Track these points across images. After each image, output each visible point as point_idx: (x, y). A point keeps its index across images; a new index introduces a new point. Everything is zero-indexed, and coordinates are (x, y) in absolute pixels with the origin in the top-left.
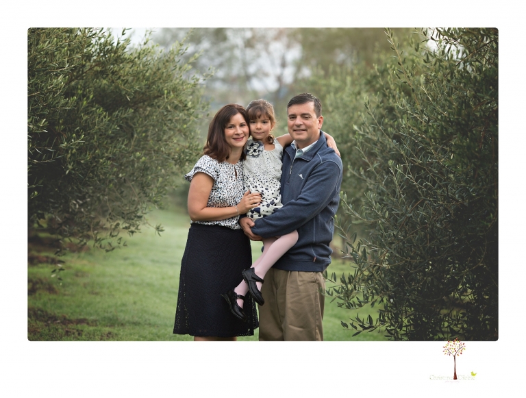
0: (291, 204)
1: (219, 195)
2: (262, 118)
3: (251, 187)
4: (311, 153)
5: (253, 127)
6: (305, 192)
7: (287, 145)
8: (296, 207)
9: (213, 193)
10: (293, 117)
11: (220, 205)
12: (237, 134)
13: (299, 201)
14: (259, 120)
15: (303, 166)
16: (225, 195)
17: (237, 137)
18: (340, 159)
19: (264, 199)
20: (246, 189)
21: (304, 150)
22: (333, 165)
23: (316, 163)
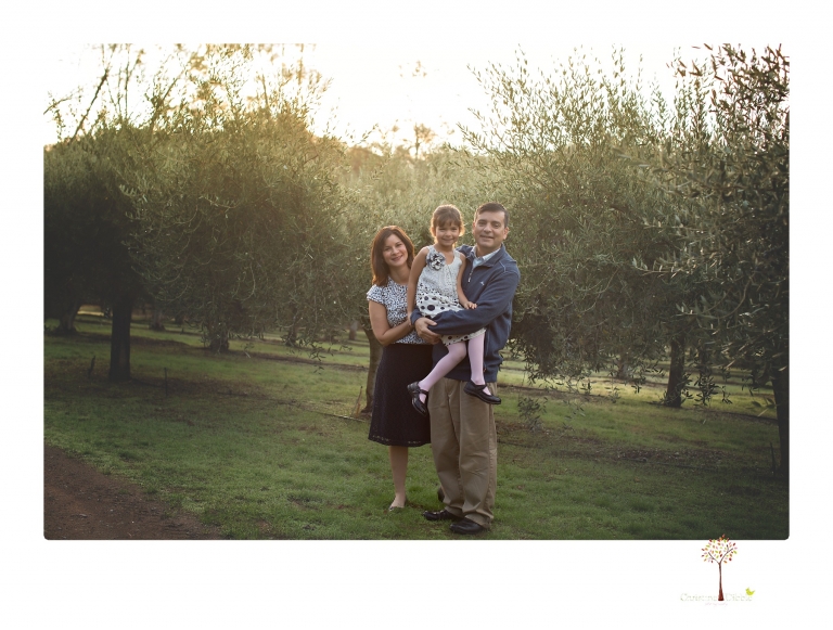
5: (441, 233)
10: (483, 222)
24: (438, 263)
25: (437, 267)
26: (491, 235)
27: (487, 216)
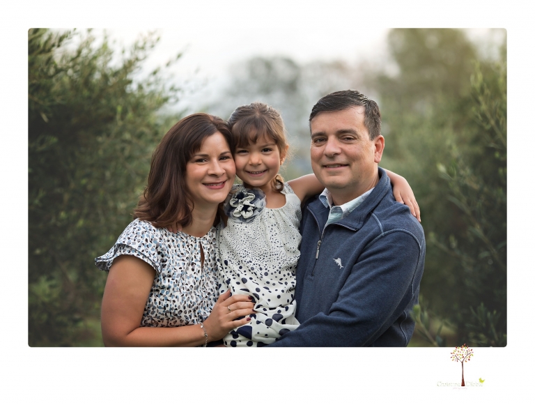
0: (317, 321)
1: (164, 303)
2: (260, 143)
3: (233, 283)
4: (359, 214)
5: (242, 160)
6: (346, 295)
7: (310, 198)
8: (327, 328)
9: (153, 298)
10: (321, 138)
11: (165, 322)
12: (214, 175)
13: (334, 316)
14: (254, 147)
15: (344, 242)
16: (177, 303)
17: (213, 181)
18: (420, 226)
19: (261, 309)
20: (224, 287)
21: (345, 207)
22: (407, 239)
23: (371, 234)
24: (246, 208)
25: (247, 215)
26: (341, 159)
27: (327, 122)
